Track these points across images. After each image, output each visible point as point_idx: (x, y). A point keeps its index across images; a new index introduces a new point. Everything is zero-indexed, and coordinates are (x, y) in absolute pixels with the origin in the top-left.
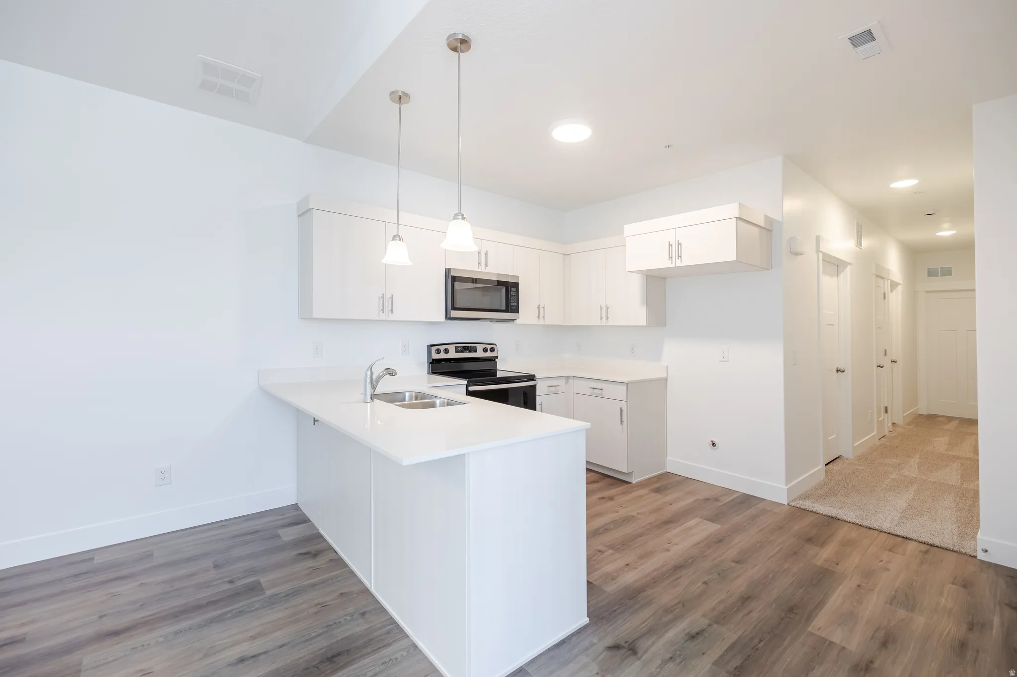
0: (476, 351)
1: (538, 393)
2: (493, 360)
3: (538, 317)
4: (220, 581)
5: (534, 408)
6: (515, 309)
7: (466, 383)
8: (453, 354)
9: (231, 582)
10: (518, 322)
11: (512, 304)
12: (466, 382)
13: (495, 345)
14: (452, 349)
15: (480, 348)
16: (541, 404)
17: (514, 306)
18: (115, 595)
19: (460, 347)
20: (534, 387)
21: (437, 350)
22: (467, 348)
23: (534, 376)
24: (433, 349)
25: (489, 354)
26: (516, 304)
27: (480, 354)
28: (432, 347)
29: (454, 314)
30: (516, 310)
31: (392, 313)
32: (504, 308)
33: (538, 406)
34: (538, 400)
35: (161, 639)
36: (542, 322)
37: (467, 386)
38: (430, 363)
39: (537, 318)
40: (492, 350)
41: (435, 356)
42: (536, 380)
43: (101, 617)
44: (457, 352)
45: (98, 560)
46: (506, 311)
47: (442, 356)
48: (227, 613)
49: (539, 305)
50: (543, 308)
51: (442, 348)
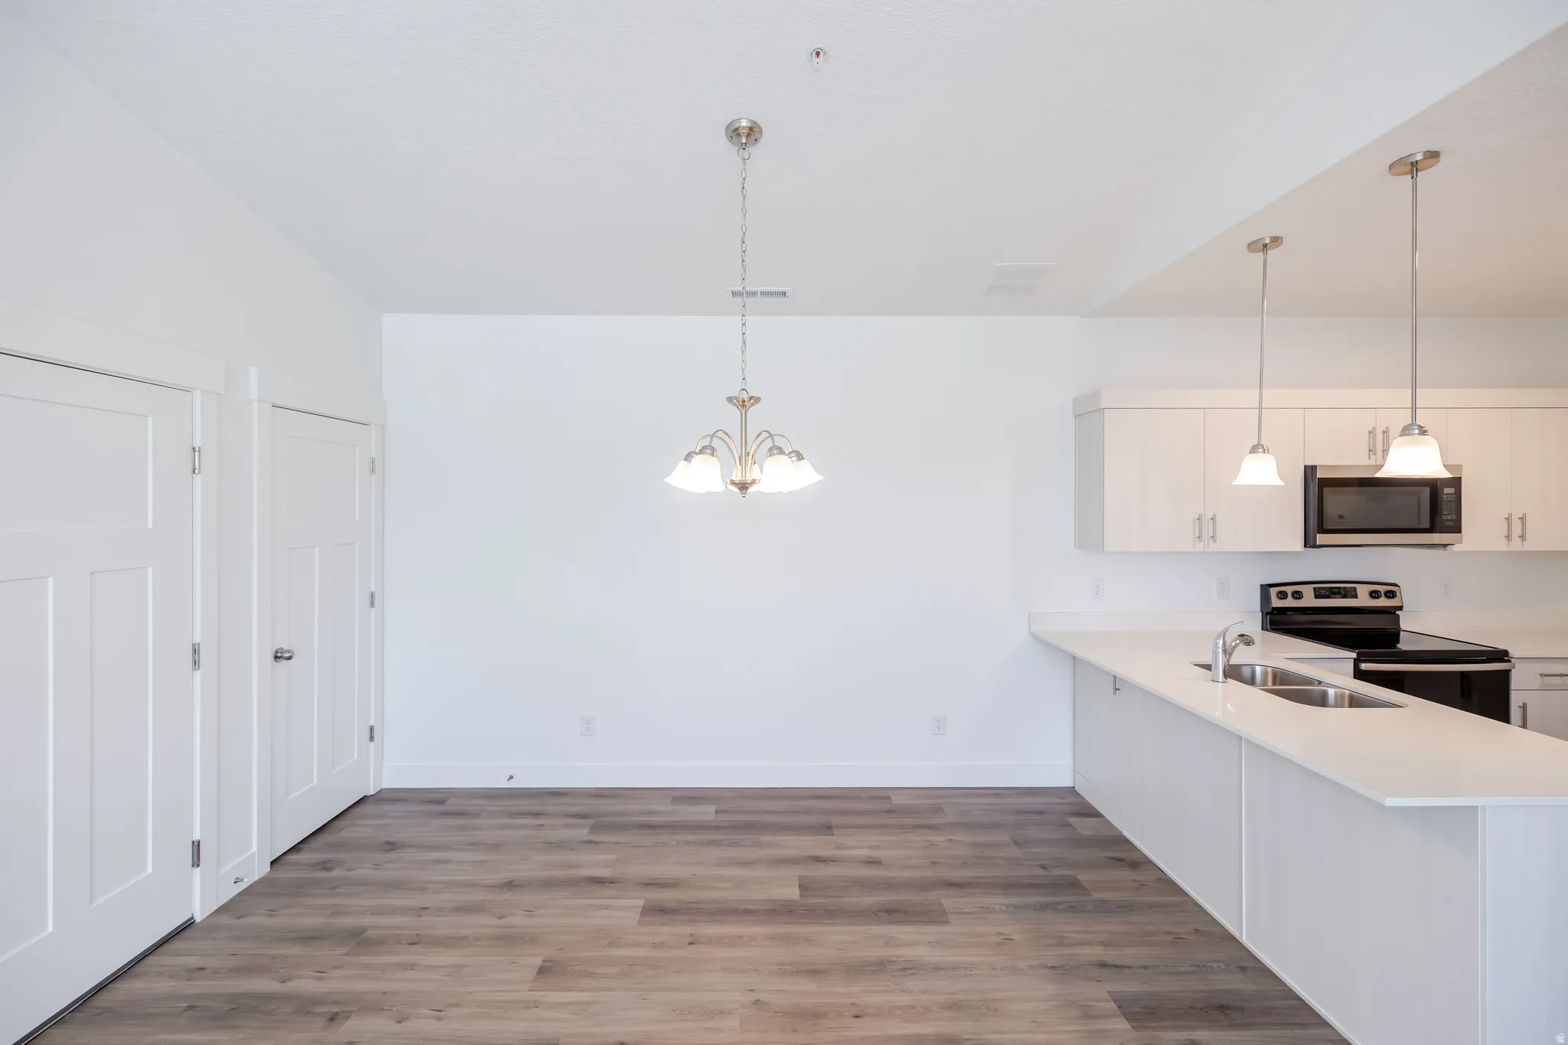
0: (1356, 597)
1: (1514, 685)
2: (1392, 613)
3: (1508, 537)
4: (1030, 863)
5: (1505, 718)
6: (1450, 527)
7: (1356, 657)
8: (1309, 600)
9: (1043, 867)
10: (1456, 548)
11: (1444, 517)
12: (1354, 655)
13: (1396, 585)
14: (1308, 592)
15: (1363, 591)
16: (1524, 707)
17: (1450, 520)
18: (932, 844)
19: (1324, 588)
20: (1505, 675)
21: (1280, 592)
22: (1336, 590)
23: (1506, 653)
24: (1273, 591)
25: (1382, 602)
26: (1454, 517)
27: (1363, 600)
28: (1271, 589)
29: (1321, 539)
30: (1456, 528)
31: (1215, 541)
32: (1427, 526)
33: (1515, 712)
34: (1516, 699)
35: (1003, 908)
36: (1516, 545)
37: (1357, 662)
38: (1268, 613)
39: (1505, 541)
40: (1390, 595)
41: (1276, 603)
42: (1509, 661)
43: (934, 863)
44: (1317, 597)
45: (897, 800)
46: (1431, 530)
47: (1290, 603)
48: (1059, 903)
49: (1510, 515)
50: (1521, 519)
51: (1289, 589)
